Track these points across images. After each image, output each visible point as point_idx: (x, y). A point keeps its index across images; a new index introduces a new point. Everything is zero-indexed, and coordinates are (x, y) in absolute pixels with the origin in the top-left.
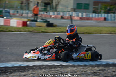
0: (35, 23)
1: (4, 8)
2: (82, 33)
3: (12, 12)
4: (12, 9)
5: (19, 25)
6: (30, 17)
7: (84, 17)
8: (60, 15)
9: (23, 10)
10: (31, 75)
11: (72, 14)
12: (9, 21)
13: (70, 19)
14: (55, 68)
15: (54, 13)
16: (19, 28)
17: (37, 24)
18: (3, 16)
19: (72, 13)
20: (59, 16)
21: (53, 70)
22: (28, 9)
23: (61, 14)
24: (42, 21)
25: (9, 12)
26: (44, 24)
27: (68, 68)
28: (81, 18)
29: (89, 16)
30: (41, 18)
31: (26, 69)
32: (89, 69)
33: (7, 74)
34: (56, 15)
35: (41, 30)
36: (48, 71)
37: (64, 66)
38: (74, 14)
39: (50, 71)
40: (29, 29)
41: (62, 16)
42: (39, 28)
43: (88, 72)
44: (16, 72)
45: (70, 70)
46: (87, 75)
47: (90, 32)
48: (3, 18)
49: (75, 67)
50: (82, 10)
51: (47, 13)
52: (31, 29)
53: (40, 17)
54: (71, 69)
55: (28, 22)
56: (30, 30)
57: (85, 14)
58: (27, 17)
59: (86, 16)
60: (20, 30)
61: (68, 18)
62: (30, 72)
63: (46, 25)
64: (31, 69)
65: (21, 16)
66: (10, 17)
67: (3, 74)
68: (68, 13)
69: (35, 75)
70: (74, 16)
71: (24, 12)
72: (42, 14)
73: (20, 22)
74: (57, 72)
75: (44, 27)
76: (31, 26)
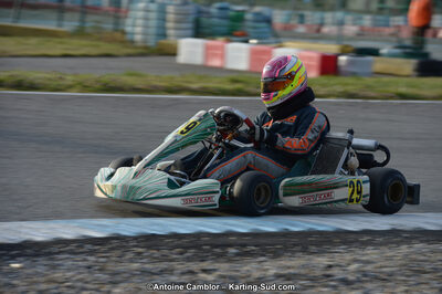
1: (253, 4)
3: (279, 17)
4: (283, 8)
6: (351, 39)
9: (324, 10)
10: (354, 266)
17: (378, 64)
18: (244, 35)
22: (344, 5)
24: (398, 51)
25: (268, 21)
26: (408, 66)
30: (394, 39)
31: (333, 244)
35: (393, 89)
36: (423, 254)
39: (432, 252)
40: (346, 85)
42: (385, 79)
44: (294, 252)
48: (247, 42)
52: (351, 85)
53: (392, 35)
55: (342, 59)
56: (351, 89)
58: (338, 38)
62: (348, 257)
63: (416, 70)
64: (352, 242)
65: (316, 34)
66: (272, 40)
71: (329, 16)
72: (398, 26)
73: (310, 58)
75: (408, 76)
76: (354, 74)
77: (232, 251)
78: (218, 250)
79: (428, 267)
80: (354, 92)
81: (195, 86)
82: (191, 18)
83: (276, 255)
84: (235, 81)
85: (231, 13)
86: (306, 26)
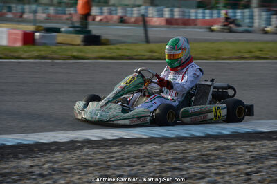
0: (55, 37)
5: (15, 40)
6: (41, 22)
7: (176, 19)
8: (116, 14)
9: (24, 4)
10: (47, 166)
11: (146, 12)
13: (141, 23)
14: (106, 146)
15: (101, 10)
16: (16, 50)
17: (60, 38)
19: (146, 9)
20: (115, 17)
21: (101, 151)
23: (120, 12)
24: (71, 29)
26: (78, 39)
27: (138, 147)
28: (170, 22)
29: (190, 16)
30: (69, 22)
31: (34, 152)
32: (189, 146)
34: (106, 14)
35: (69, 53)
36: (90, 155)
37: (128, 142)
38: (152, 11)
39: (95, 154)
40: (40, 51)
41: (121, 17)
42: (64, 47)
43: (187, 155)
44: (8, 159)
45: (142, 150)
46: (185, 163)
49: (156, 143)
52: (43, 51)
53: (68, 19)
54: (145, 149)
55: (37, 34)
56: (43, 53)
57: (179, 12)
58: (34, 21)
59: (181, 17)
60: (16, 54)
61: (136, 22)
62: (43, 160)
63: (82, 41)
64: (46, 150)
65: (20, 19)
68: (135, 9)
69: (56, 166)
70: (150, 15)
71: (27, 7)
72: (70, 14)
73: (16, 34)
74: (113, 157)
75: (78, 45)
76: (44, 44)
79: (92, 163)
80: (45, 55)
86: (13, 13)
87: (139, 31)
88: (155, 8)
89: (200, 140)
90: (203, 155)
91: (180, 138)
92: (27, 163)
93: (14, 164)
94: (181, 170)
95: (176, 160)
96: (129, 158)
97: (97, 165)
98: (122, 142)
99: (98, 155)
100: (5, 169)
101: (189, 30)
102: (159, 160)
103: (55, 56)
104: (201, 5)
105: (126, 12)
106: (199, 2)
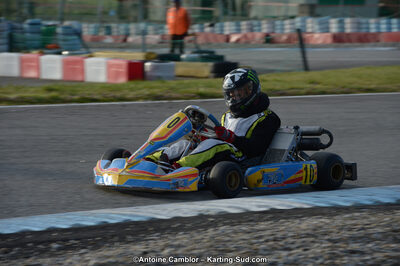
0: (173, 67)
1: (62, 20)
2: (344, 90)
3: (88, 30)
4: (91, 22)
5: (117, 74)
6: (154, 47)
7: (348, 34)
8: (260, 30)
9: (129, 22)
11: (304, 26)
12: (81, 63)
13: (297, 42)
14: (251, 221)
15: (238, 25)
16: (117, 88)
17: (180, 68)
18: (57, 47)
19: (304, 21)
20: (258, 36)
21: (244, 228)
22: (145, 17)
23: (265, 28)
24: (196, 55)
25: (78, 34)
26: (206, 68)
27: (298, 221)
28: (339, 39)
29: (368, 28)
30: (192, 45)
31: (149, 233)
32: (373, 219)
33: (83, 251)
34: (244, 32)
35: (194, 90)
36: (227, 235)
37: (283, 215)
38: (311, 24)
39: (235, 232)
40: (151, 88)
41: (267, 35)
42: (186, 81)
43: (371, 231)
44: (113, 243)
45: (304, 226)
46: (368, 243)
47: (372, 86)
48: (60, 53)
49: (323, 214)
50: (340, 8)
51: (212, 25)
52: (156, 87)
53: (190, 41)
54: (307, 224)
55: (148, 65)
56: (157, 91)
57: (352, 23)
58: (143, 47)
59: (355, 30)
60: (118, 94)
61: (289, 41)
62: (161, 243)
63: (212, 72)
64: (165, 230)
65: (123, 44)
66: (83, 50)
67: (70, 252)
68: (287, 22)
69: (180, 251)
70: (309, 30)
71: (132, 27)
72: (194, 34)
73: (119, 66)
74: (261, 237)
75: (207, 77)
76: (159, 78)
77: (55, 246)
78: (41, 246)
79: (231, 247)
80: (160, 94)
81: (12, 96)
82: (5, 34)
83: (96, 246)
84: (50, 90)
85: (44, 28)
86: (113, 37)
87: (294, 54)
88: (316, 20)
89: (389, 210)
90: (395, 231)
91: (359, 208)
92: (139, 248)
93: (120, 251)
94: (362, 253)
95: (354, 239)
96: (284, 238)
97: (238, 249)
98: (274, 214)
99: (240, 235)
100: (108, 257)
101: (368, 48)
102: (329, 240)
103: (174, 95)
104: (384, 13)
105: (274, 27)
106: (382, 8)
